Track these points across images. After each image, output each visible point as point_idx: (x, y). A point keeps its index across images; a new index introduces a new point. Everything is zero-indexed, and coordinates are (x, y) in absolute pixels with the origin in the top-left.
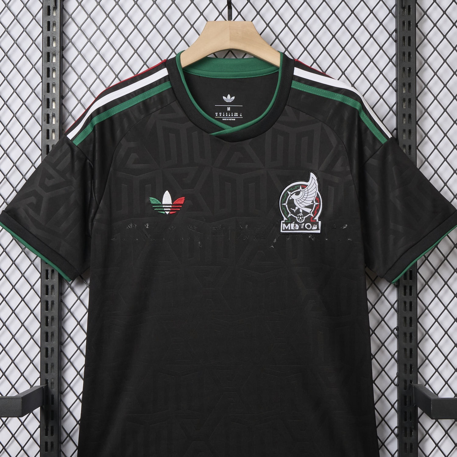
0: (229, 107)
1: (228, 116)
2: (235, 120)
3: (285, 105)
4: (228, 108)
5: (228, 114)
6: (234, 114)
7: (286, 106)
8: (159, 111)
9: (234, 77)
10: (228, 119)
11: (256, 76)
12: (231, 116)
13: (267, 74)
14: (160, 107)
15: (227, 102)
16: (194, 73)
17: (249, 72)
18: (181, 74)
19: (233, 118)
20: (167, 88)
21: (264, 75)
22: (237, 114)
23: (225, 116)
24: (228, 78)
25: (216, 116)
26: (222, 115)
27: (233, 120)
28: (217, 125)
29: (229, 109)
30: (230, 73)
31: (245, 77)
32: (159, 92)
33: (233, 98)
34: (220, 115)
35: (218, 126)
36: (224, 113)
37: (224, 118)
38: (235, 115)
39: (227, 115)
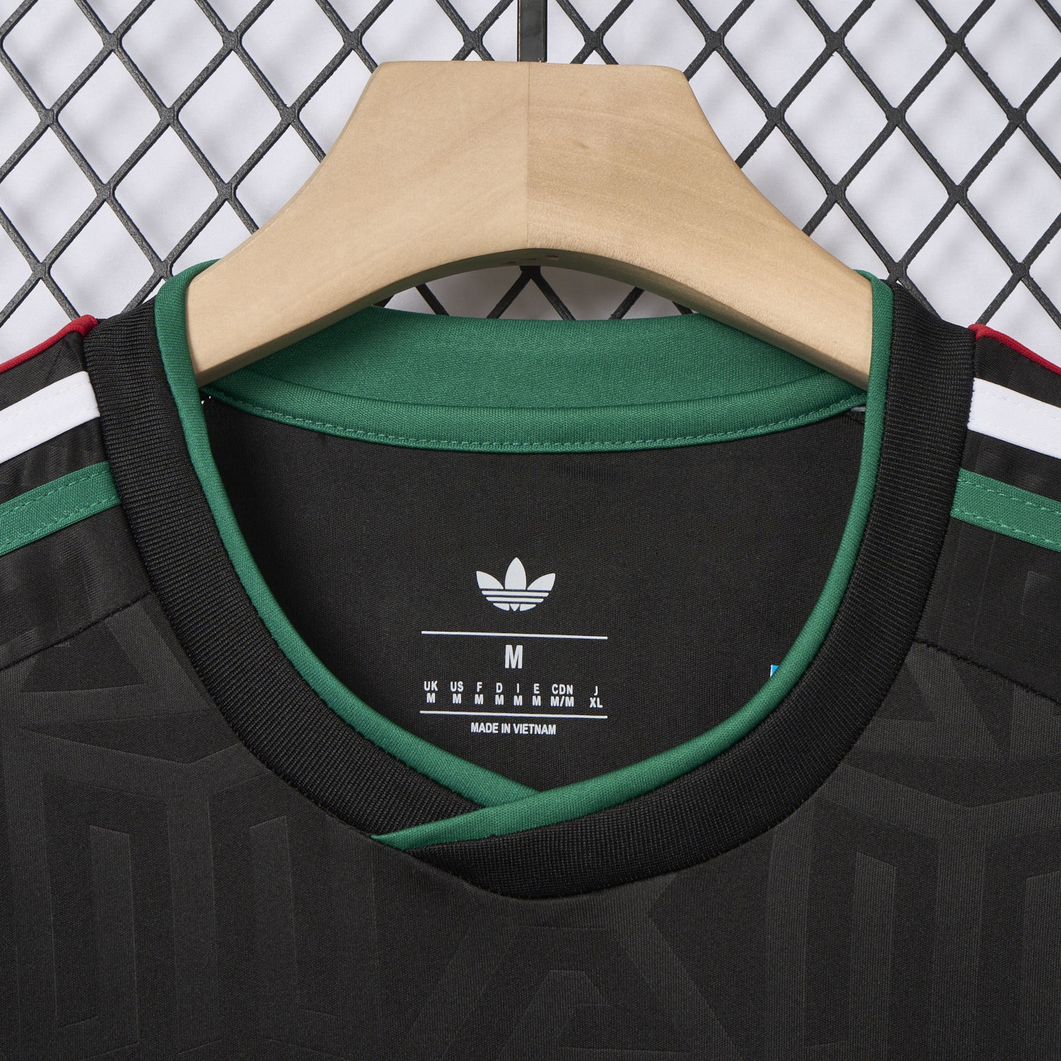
0: (515, 642)
1: (509, 706)
2: (552, 730)
3: (912, 639)
4: (509, 648)
5: (509, 695)
6: (546, 695)
7: (916, 647)
8: (24, 668)
9: (553, 441)
10: (506, 728)
11: (700, 440)
12: (527, 706)
13: (772, 428)
14: (33, 637)
15: (506, 607)
16: (285, 413)
17: (651, 414)
18: (183, 414)
19: (541, 722)
20: (84, 513)
21: (751, 432)
22: (570, 689)
23: (489, 705)
24: (515, 448)
25: (431, 706)
26: (468, 694)
27: (538, 730)
28: (425, 776)
29: (514, 657)
30: (527, 417)
31: (628, 446)
32: (27, 538)
33: (546, 582)
34: (457, 699)
35: (436, 782)
36: (479, 686)
37: (479, 720)
38: (554, 702)
39: (500, 700)
